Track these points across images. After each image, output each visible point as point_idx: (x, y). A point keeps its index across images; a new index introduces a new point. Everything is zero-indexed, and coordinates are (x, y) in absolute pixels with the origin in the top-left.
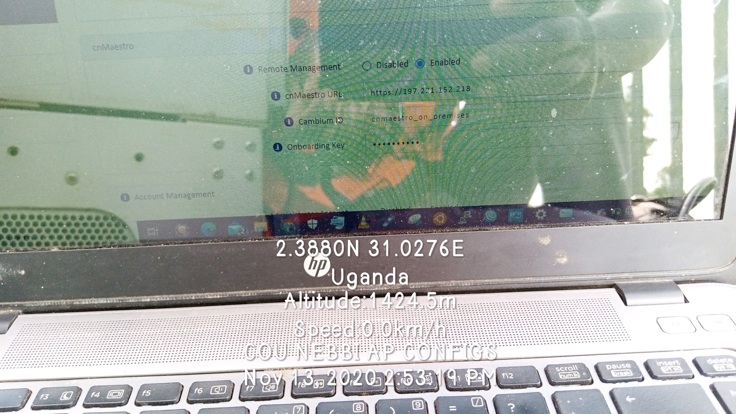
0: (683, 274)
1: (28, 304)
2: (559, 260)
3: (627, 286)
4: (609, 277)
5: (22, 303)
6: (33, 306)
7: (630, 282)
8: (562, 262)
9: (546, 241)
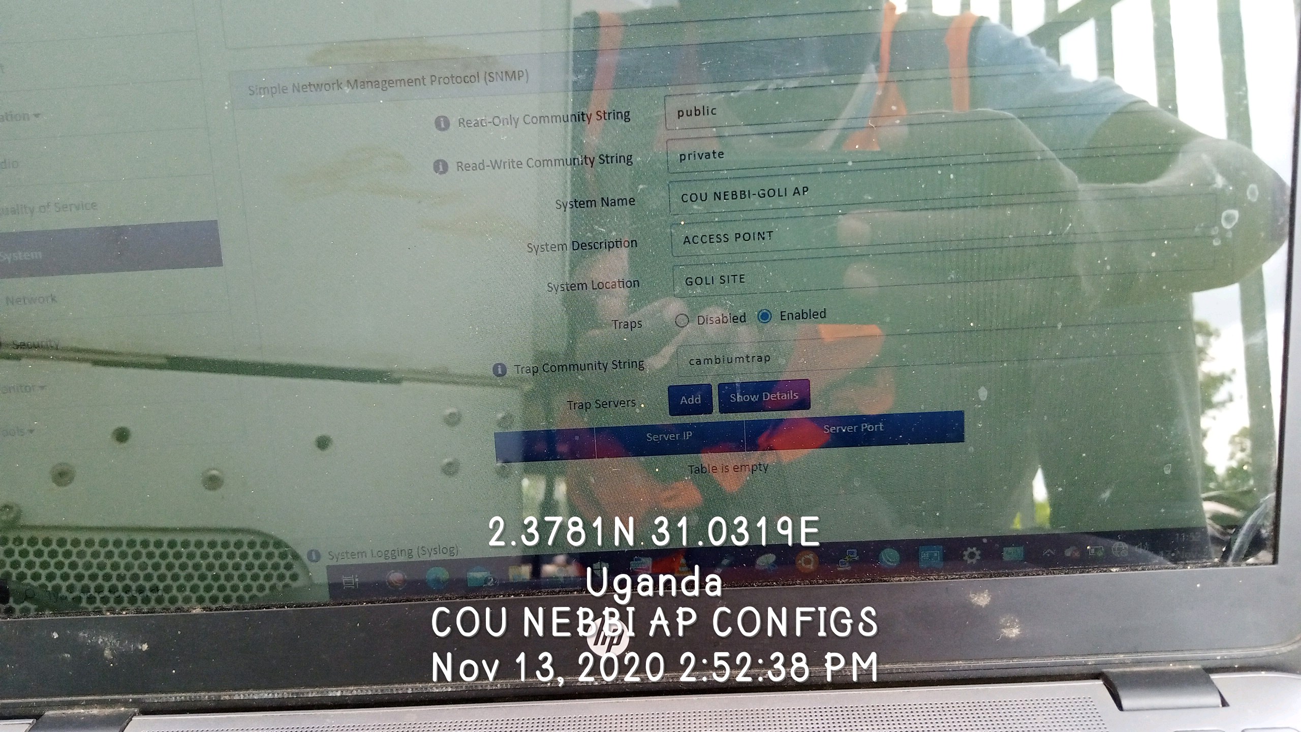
0: (1218, 656)
1: (149, 698)
2: (1006, 632)
3: (1123, 675)
4: (1091, 660)
5: (140, 696)
6: (156, 701)
7: (1128, 669)
8: (1011, 636)
9: (982, 600)
